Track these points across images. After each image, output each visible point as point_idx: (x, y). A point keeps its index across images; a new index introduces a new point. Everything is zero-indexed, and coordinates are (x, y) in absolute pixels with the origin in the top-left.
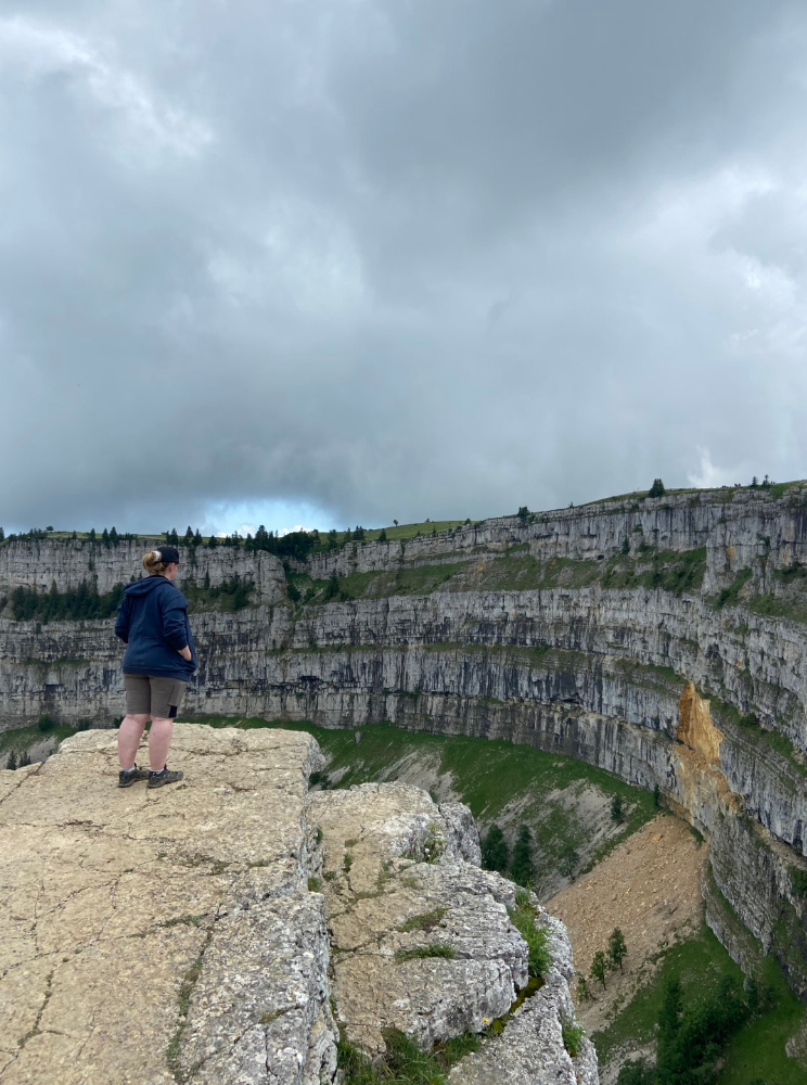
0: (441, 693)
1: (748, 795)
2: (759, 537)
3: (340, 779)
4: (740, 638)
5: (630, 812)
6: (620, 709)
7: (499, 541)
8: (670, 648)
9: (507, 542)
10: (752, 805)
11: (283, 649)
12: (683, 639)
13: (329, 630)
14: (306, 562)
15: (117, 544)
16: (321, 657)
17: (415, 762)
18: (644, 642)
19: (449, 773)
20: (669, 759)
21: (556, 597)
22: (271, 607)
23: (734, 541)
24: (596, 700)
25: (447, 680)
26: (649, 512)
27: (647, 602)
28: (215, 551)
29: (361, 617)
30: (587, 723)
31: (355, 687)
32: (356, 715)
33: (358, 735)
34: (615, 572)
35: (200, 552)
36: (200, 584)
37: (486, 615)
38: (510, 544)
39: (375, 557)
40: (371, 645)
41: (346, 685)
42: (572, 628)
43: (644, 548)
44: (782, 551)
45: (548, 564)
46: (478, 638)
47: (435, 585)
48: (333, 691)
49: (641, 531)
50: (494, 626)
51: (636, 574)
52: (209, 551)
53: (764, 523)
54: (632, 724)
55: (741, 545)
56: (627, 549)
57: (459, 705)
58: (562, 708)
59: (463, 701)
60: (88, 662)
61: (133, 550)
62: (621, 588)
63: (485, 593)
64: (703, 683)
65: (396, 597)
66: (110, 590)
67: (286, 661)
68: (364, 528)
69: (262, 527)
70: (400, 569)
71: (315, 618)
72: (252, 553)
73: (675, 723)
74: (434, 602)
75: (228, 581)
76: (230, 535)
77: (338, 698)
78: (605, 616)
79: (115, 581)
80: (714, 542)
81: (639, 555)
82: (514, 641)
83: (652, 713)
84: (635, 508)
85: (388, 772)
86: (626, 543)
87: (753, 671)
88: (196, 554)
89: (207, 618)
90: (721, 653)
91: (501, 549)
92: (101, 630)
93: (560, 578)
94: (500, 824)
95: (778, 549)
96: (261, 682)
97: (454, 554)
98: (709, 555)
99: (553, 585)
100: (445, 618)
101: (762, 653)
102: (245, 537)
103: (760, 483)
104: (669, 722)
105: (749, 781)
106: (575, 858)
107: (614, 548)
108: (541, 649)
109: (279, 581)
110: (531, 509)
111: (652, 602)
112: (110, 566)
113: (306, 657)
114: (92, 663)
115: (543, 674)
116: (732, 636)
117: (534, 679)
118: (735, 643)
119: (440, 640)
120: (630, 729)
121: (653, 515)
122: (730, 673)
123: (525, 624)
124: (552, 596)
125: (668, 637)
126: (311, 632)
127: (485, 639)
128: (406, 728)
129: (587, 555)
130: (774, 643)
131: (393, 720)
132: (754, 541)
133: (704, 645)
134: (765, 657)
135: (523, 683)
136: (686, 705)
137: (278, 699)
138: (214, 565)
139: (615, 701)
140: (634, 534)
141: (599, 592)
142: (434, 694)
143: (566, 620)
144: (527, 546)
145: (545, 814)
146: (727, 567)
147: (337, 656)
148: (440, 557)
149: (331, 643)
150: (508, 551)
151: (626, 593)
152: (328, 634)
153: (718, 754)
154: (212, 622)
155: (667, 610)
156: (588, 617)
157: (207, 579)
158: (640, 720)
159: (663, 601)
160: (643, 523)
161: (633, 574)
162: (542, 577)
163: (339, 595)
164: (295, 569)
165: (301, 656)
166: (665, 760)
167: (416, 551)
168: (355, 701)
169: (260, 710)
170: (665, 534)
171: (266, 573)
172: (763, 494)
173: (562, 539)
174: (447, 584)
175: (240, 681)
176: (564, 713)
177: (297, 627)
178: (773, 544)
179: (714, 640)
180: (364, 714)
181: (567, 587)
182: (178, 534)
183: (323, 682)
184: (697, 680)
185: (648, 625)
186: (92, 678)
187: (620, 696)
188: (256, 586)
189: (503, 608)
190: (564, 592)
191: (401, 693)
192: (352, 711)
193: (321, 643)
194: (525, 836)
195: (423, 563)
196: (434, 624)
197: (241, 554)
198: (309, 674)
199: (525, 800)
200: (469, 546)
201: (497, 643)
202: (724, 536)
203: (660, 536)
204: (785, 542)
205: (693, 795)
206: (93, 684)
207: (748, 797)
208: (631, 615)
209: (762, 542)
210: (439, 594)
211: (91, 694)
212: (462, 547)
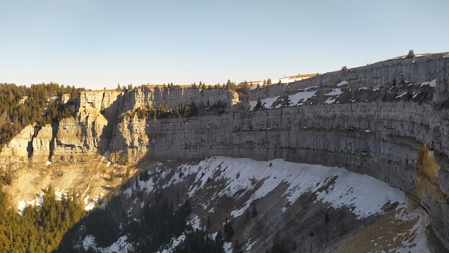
0: (306, 148)
6: (389, 155)
7: (333, 82)
8: (415, 128)
9: (336, 82)
11: (239, 130)
12: (421, 124)
13: (257, 122)
14: (247, 94)
15: (173, 89)
16: (255, 133)
18: (402, 125)
22: (234, 113)
24: (378, 151)
25: (308, 143)
26: (406, 66)
27: (404, 107)
28: (211, 91)
29: (271, 117)
30: (373, 161)
31: (269, 145)
32: (270, 156)
34: (388, 94)
35: (204, 91)
36: (206, 105)
37: (326, 115)
39: (277, 91)
40: (275, 129)
41: (265, 144)
42: (367, 120)
43: (403, 82)
45: (356, 92)
46: (322, 124)
48: (260, 147)
49: (402, 74)
50: (330, 119)
54: (394, 161)
56: (395, 83)
57: (314, 153)
58: (361, 155)
59: (316, 151)
61: (180, 91)
62: (392, 101)
63: (326, 105)
64: (431, 143)
65: (285, 108)
67: (240, 135)
69: (229, 80)
71: (252, 117)
72: (226, 91)
73: (416, 161)
74: (303, 110)
75: (216, 103)
76: (216, 85)
77: (262, 149)
78: (383, 114)
80: (440, 78)
81: (401, 86)
82: (339, 126)
83: (404, 157)
84: (399, 64)
86: (395, 80)
90: (441, 129)
91: (333, 86)
92: (170, 123)
93: (361, 98)
96: (231, 143)
99: (358, 100)
100: (308, 116)
102: (222, 85)
104: (413, 161)
107: (388, 83)
108: (352, 129)
109: (236, 102)
110: (348, 68)
111: (407, 107)
114: (167, 135)
115: (352, 140)
116: (447, 122)
117: (348, 142)
119: (305, 126)
121: (409, 67)
122: (445, 139)
123: (344, 118)
124: (358, 106)
125: (413, 123)
126: (250, 123)
127: (326, 125)
129: (374, 87)
131: (285, 159)
133: (432, 126)
135: (343, 144)
137: (238, 149)
138: (211, 97)
139: (387, 152)
140: (398, 76)
141: (381, 103)
142: (303, 148)
143: (364, 116)
146: (446, 90)
147: (261, 133)
149: (258, 127)
151: (394, 104)
153: (437, 175)
154: (211, 119)
155: (414, 111)
156: (375, 114)
157: (208, 102)
158: (399, 160)
159: (412, 106)
160: (403, 71)
161: (397, 95)
162: (353, 97)
164: (243, 97)
165: (246, 133)
166: (410, 177)
167: (294, 88)
168: (269, 151)
170: (414, 75)
171: (231, 100)
173: (362, 80)
174: (309, 102)
175: (223, 143)
177: (245, 121)
179: (437, 124)
180: (273, 156)
181: (365, 102)
182: (196, 85)
183: (255, 143)
184: (428, 142)
185: (404, 118)
186: (167, 141)
187: (389, 149)
188: (228, 104)
189: (334, 112)
190: (363, 104)
191: (289, 148)
193: (255, 127)
196: (303, 119)
197: (221, 92)
198: (250, 140)
200: (319, 85)
201: (331, 127)
202: (445, 76)
203: (411, 77)
205: (423, 193)
208: (396, 114)
210: (305, 106)
211: (168, 148)
212: (315, 85)
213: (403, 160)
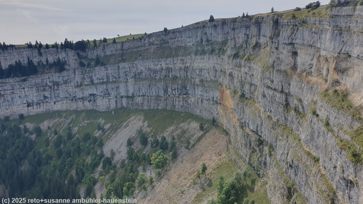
0: (142, 96)
1: (242, 118)
2: (245, 34)
3: (108, 128)
4: (239, 69)
5: (206, 127)
6: (201, 95)
7: (158, 41)
8: (217, 74)
9: (161, 41)
10: (243, 121)
11: (81, 85)
12: (221, 71)
13: (98, 77)
14: (85, 52)
15: (7, 49)
16: (96, 87)
17: (135, 119)
18: (209, 73)
19: (146, 122)
20: (217, 109)
21: (179, 60)
22: (74, 70)
23: (237, 36)
24: (194, 93)
25: (143, 91)
26: (209, 28)
27: (209, 59)
28: (49, 50)
29: (110, 72)
30: (191, 101)
31: (110, 96)
32: (111, 105)
33: (113, 112)
34: (198, 49)
35: (42, 51)
36: (45, 63)
37: (155, 68)
38: (162, 42)
39: (112, 49)
40: (114, 81)
41: (107, 96)
42: (185, 70)
43: (208, 41)
44: (253, 39)
45: (176, 48)
46: (153, 76)
47: (136, 58)
48: (102, 98)
49: (207, 35)
50: (158, 71)
51: (205, 50)
52: (46, 50)
53: (246, 29)
54: (205, 100)
55: (239, 37)
56: (202, 41)
57: (148, 99)
58: (183, 97)
59: (149, 98)
60: (4, 95)
61: (14, 51)
62: (201, 55)
63: (154, 60)
64: (227, 84)
65: (122, 63)
66: (7, 67)
67: (83, 89)
68: (107, 38)
69: (66, 39)
70: (122, 53)
71: (92, 73)
72: (64, 50)
73: (219, 98)
74: (136, 64)
75: (56, 61)
76: (54, 44)
77: (104, 100)
78: (195, 65)
79: (9, 63)
80: (231, 37)
81: (206, 43)
82: (166, 76)
83: (211, 96)
84: (204, 27)
85: (125, 123)
86: (202, 39)
87: (243, 79)
88: (41, 52)
89: (50, 75)
90: (233, 74)
91: (159, 44)
92: (7, 83)
93: (180, 53)
94: (165, 135)
95: (251, 38)
96: (75, 97)
97: (141, 46)
98: (229, 41)
99: (177, 55)
100: (141, 70)
101: (246, 73)
102: (60, 44)
103: (245, 15)
104: (217, 98)
105: (242, 114)
106: (189, 143)
107: (198, 41)
108: (175, 78)
109: (76, 60)
110: (168, 29)
111: (211, 59)
112: (5, 58)
113: (90, 87)
114: (5, 95)
115: (176, 86)
116: (237, 68)
117: (173, 88)
118: (237, 70)
119: (140, 78)
120: (205, 101)
121: (211, 28)
122: (236, 80)
123: (169, 70)
124: (178, 60)
125: (216, 71)
126: (91, 78)
127: (156, 76)
128: (130, 108)
129: (188, 44)
130: (250, 70)
131: (125, 106)
132: (244, 36)
133: (228, 72)
134: (247, 75)
135: (170, 90)
136: (222, 92)
137: (82, 102)
138: (49, 55)
139: (200, 93)
140: (204, 36)
141: (193, 57)
142: (139, 96)
143: (183, 68)
144: (168, 42)
145: (179, 131)
146: (235, 45)
147: (102, 86)
148: (136, 48)
149: (99, 81)
150: (161, 44)
151: (202, 56)
152: (97, 78)
153: (232, 106)
154: (52, 77)
155: (216, 61)
156: (190, 66)
157: (47, 61)
158: (208, 99)
159: (214, 58)
160: (207, 32)
161: (204, 50)
162: (174, 53)
163: (100, 64)
164: (82, 55)
165: (88, 87)
166: (216, 110)
167: (127, 46)
168: (111, 101)
169: (75, 107)
170: (215, 35)
171: (71, 58)
172: (246, 19)
173: (180, 39)
174: (140, 57)
175: (66, 97)
176: (184, 98)
177: (86, 77)
178: (250, 37)
179: (231, 70)
180: (115, 105)
181: (182, 56)
182: (32, 44)
183: (98, 95)
184: (225, 84)
185: (210, 67)
186: (6, 101)
187: (201, 91)
188: (67, 62)
189: (161, 65)
190: (182, 58)
191: (128, 97)
192: (110, 104)
193: (96, 81)
194: (173, 138)
195: (130, 50)
196: (137, 72)
197: (59, 50)
198: (92, 93)
199: (172, 127)
200: (147, 43)
201: (160, 77)
202: (234, 35)
203: (213, 36)
204: (254, 36)
205: (225, 120)
206: (7, 103)
207: (241, 119)
208: (204, 64)
209: (246, 36)
210: (138, 61)
211: (8, 107)
212: (144, 44)
213: (211, 98)
